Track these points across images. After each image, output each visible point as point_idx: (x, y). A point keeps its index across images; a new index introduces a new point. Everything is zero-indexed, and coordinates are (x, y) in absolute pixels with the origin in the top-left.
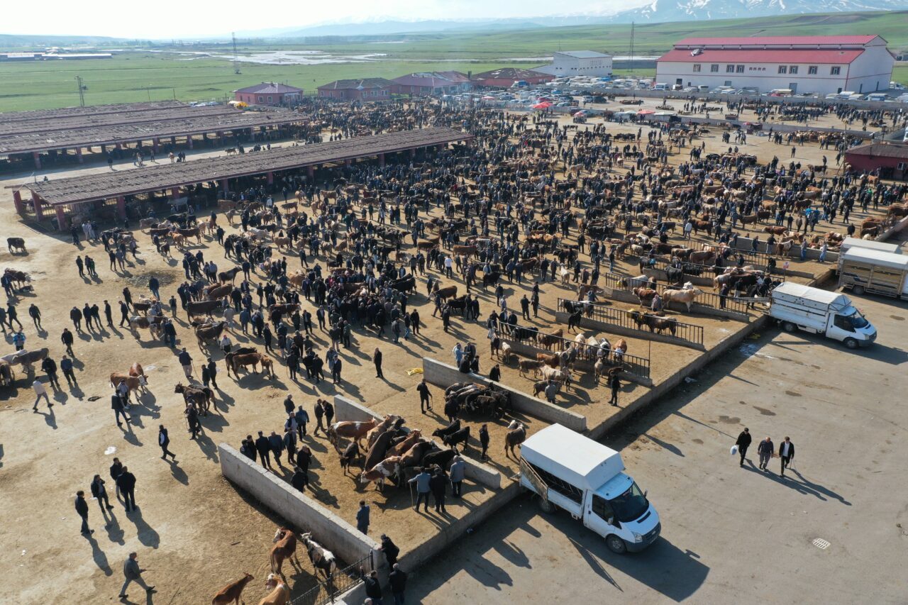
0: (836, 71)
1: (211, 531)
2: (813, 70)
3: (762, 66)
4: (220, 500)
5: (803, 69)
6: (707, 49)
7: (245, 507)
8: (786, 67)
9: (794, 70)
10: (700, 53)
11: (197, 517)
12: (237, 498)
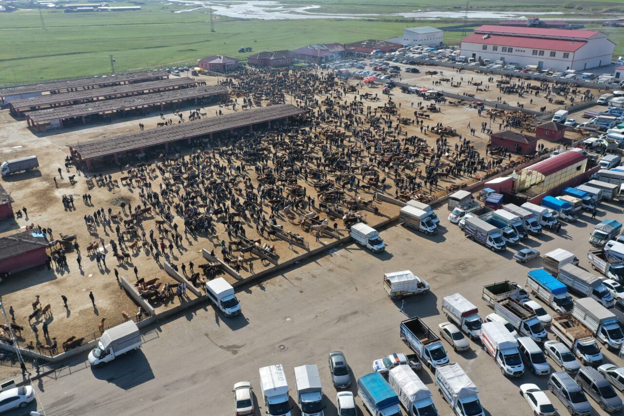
0: (566, 56)
1: (114, 302)
2: (553, 54)
3: (523, 49)
4: (119, 294)
5: (547, 53)
6: (493, 34)
7: (126, 296)
8: (537, 51)
9: (542, 53)
10: (489, 37)
11: (111, 298)
12: (124, 293)
